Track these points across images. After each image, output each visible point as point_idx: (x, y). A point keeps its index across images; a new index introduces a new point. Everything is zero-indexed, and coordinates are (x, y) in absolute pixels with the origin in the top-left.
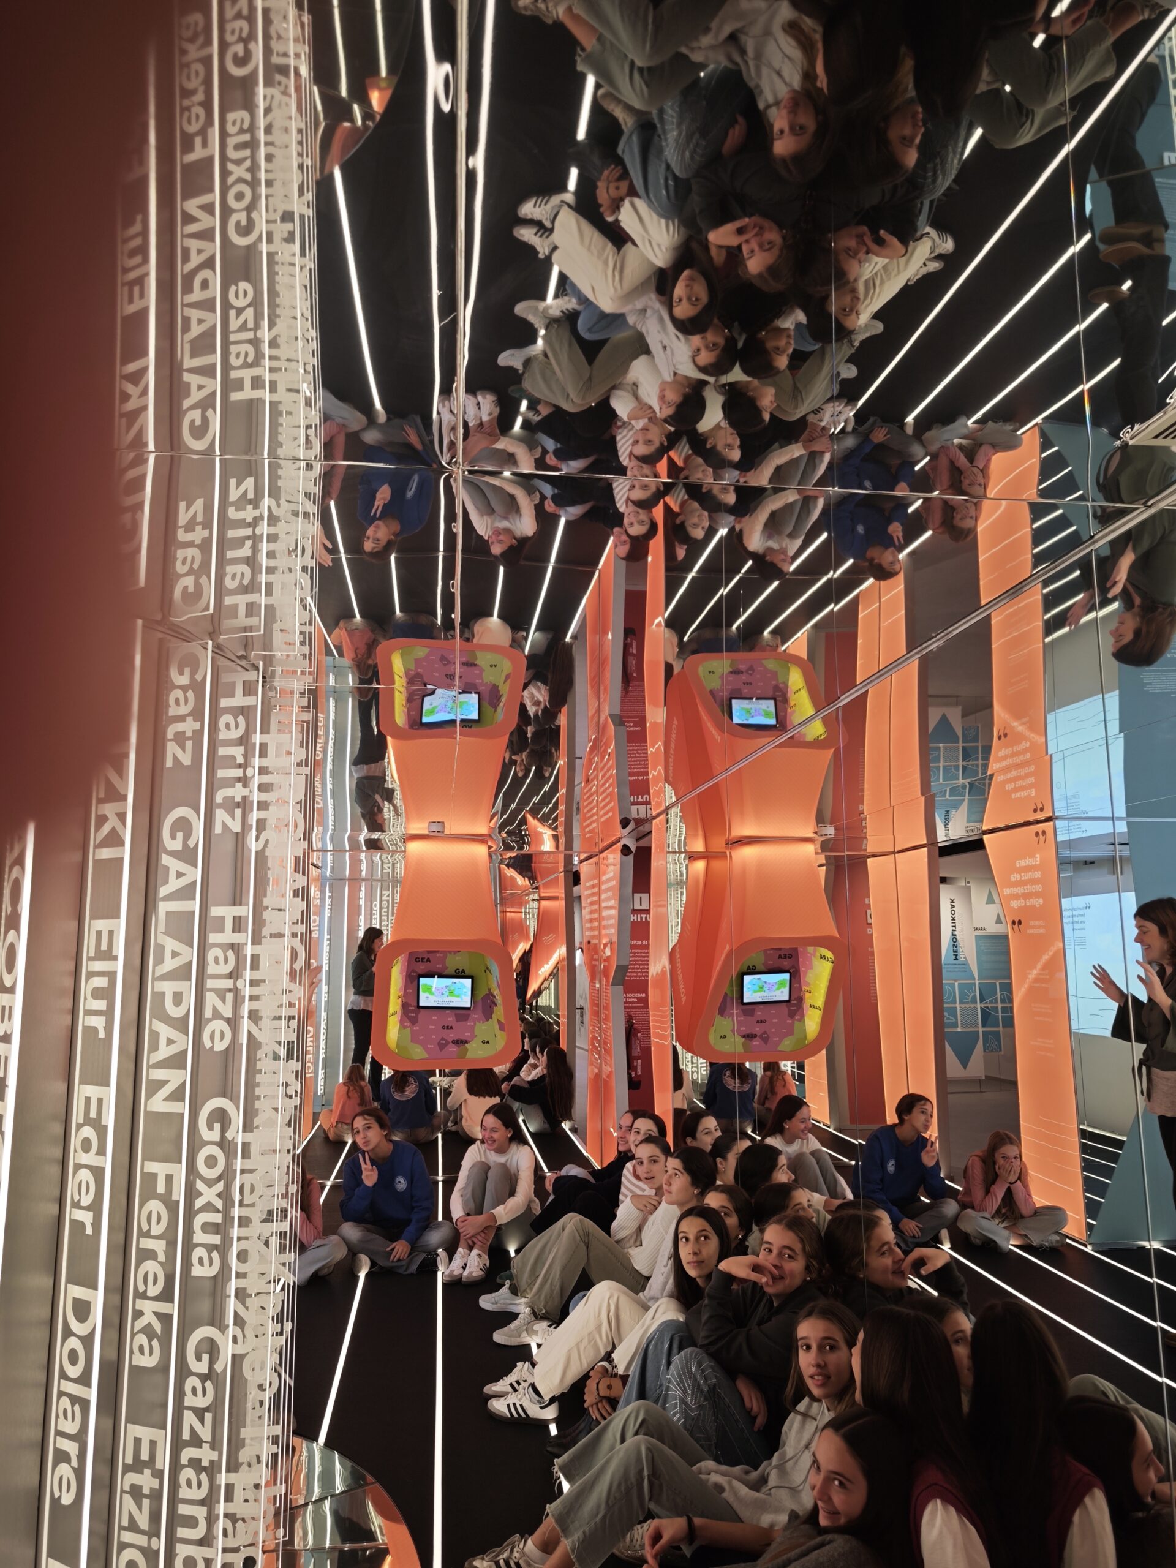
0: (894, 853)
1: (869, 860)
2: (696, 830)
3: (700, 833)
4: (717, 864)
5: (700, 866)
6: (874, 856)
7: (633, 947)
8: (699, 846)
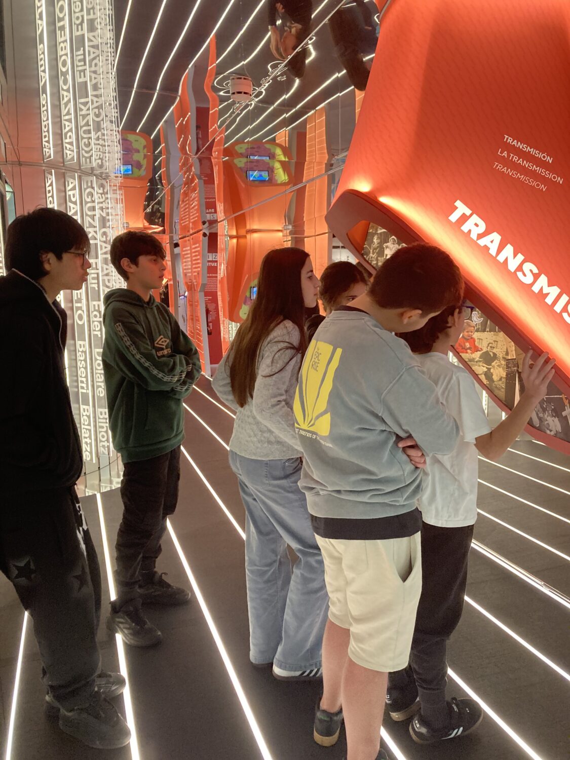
0: (315, 236)
1: (305, 239)
2: (233, 226)
3: (235, 227)
4: (242, 241)
5: (235, 241)
6: (307, 237)
7: (208, 277)
8: (234, 233)
